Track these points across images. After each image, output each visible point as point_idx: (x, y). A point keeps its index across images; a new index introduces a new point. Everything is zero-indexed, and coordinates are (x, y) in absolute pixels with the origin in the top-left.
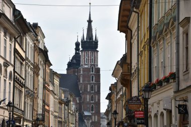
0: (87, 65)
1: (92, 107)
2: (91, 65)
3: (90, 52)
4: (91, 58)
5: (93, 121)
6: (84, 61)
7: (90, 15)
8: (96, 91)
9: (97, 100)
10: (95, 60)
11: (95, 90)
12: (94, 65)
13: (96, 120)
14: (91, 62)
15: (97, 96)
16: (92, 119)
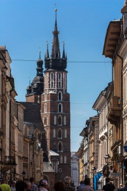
0: (53, 90)
1: (60, 145)
2: (58, 90)
3: (56, 73)
4: (57, 80)
5: (61, 162)
6: (49, 85)
7: (56, 24)
8: (65, 124)
9: (66, 137)
10: (63, 84)
11: (63, 123)
12: (62, 90)
13: (65, 162)
14: (57, 86)
15: (66, 131)
16: (59, 160)
